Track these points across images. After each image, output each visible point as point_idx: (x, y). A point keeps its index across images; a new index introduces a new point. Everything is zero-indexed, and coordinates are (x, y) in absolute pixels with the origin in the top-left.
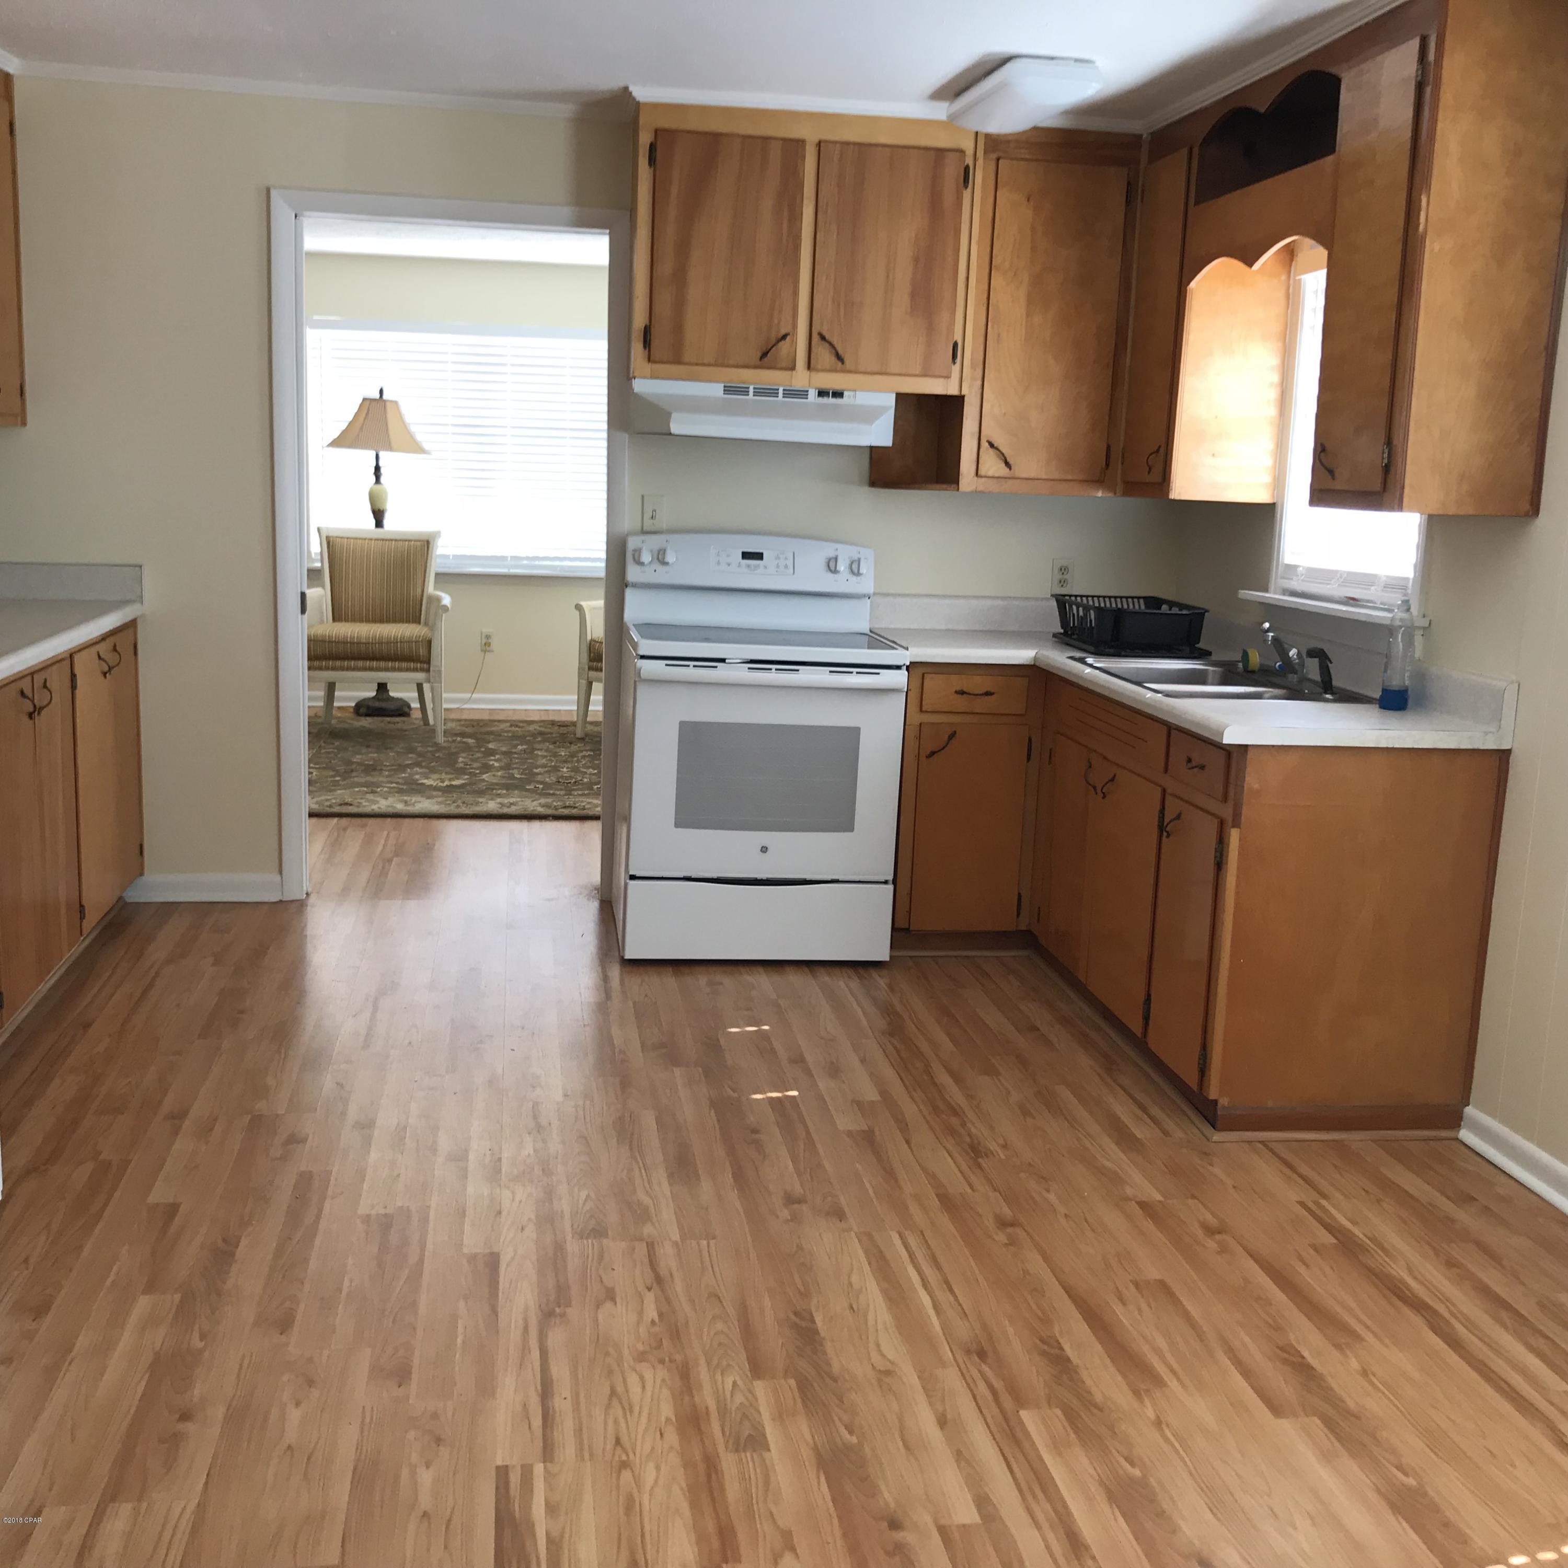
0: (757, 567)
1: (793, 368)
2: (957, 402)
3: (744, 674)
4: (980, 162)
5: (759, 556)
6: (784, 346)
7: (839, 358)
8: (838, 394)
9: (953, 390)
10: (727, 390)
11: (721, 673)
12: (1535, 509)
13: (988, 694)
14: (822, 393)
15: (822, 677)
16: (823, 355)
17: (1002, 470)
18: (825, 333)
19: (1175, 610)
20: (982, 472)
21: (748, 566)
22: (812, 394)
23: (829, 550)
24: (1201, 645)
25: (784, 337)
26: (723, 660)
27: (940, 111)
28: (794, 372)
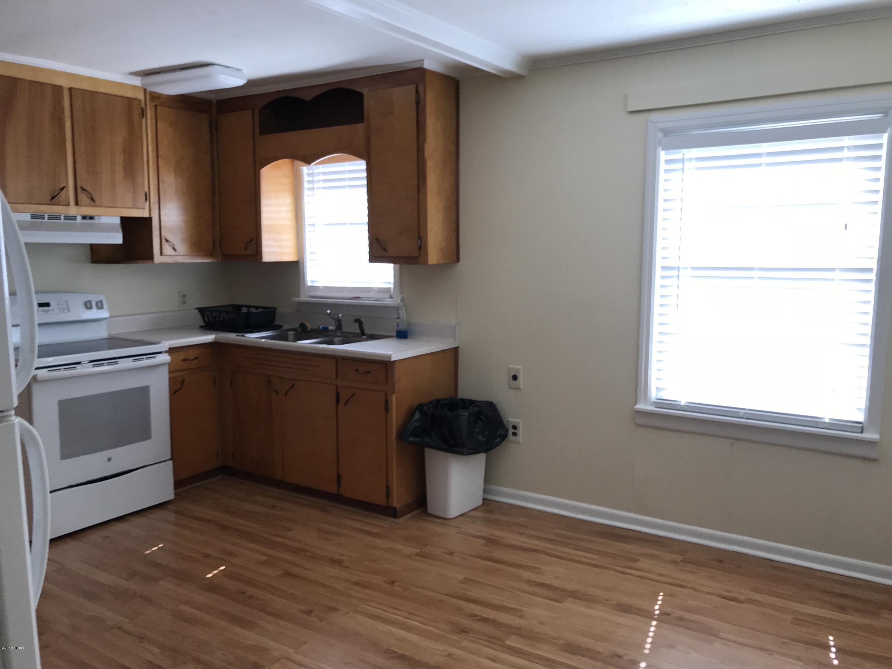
0: (48, 311)
1: (69, 205)
2: (148, 221)
3: (91, 369)
4: (148, 106)
5: (47, 305)
6: (63, 193)
7: (92, 199)
8: (92, 218)
9: (146, 215)
10: (33, 217)
11: (79, 370)
12: (458, 260)
13: (196, 358)
14: (84, 218)
15: (128, 364)
16: (83, 197)
17: (173, 253)
18: (85, 187)
19: (259, 310)
20: (164, 252)
21: (43, 311)
22: (79, 218)
23: (85, 298)
24: (276, 323)
25: (63, 189)
26: (79, 363)
27: (137, 81)
28: (69, 207)
